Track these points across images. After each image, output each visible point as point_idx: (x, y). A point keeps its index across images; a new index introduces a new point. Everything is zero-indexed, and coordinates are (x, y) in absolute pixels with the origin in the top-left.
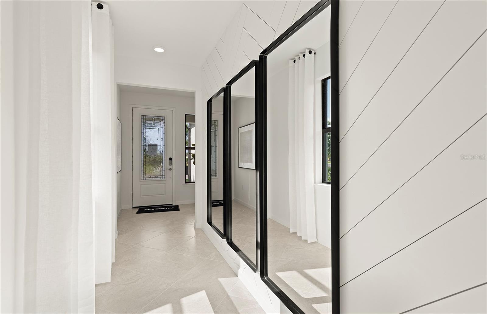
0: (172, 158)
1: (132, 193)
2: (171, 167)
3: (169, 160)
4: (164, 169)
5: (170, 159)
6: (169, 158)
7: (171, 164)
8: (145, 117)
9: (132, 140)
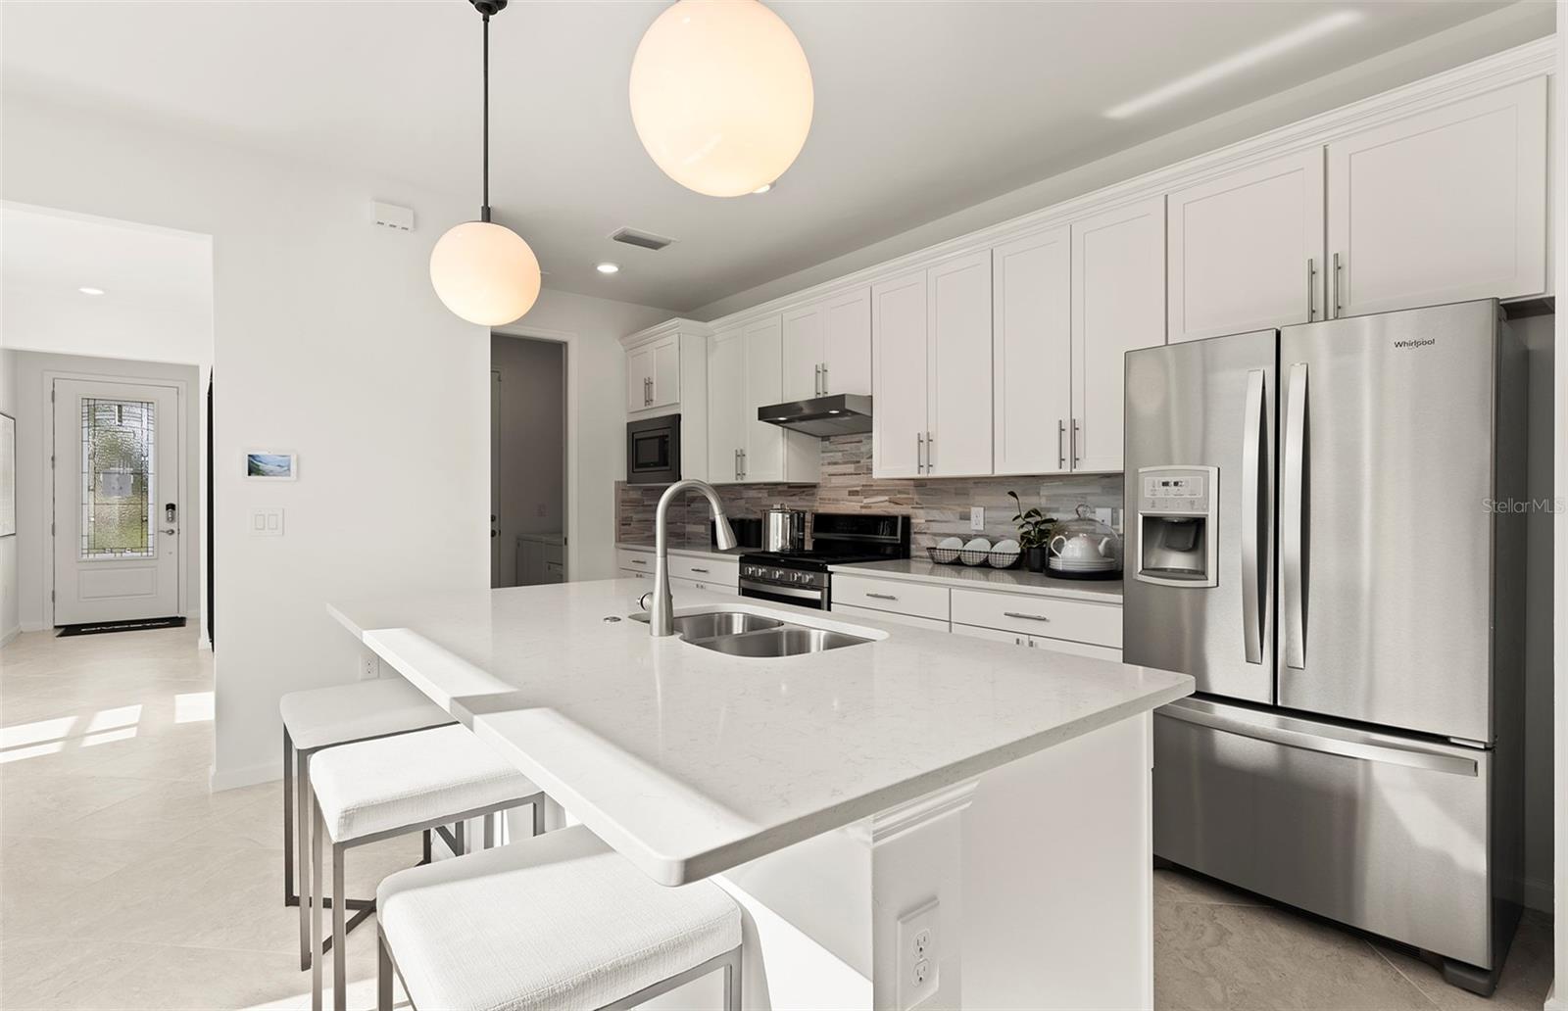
0: (175, 503)
1: (53, 592)
2: (173, 526)
3: (167, 509)
4: (150, 532)
5: (171, 507)
6: (167, 506)
7: (172, 519)
8: (91, 403)
9: (53, 459)
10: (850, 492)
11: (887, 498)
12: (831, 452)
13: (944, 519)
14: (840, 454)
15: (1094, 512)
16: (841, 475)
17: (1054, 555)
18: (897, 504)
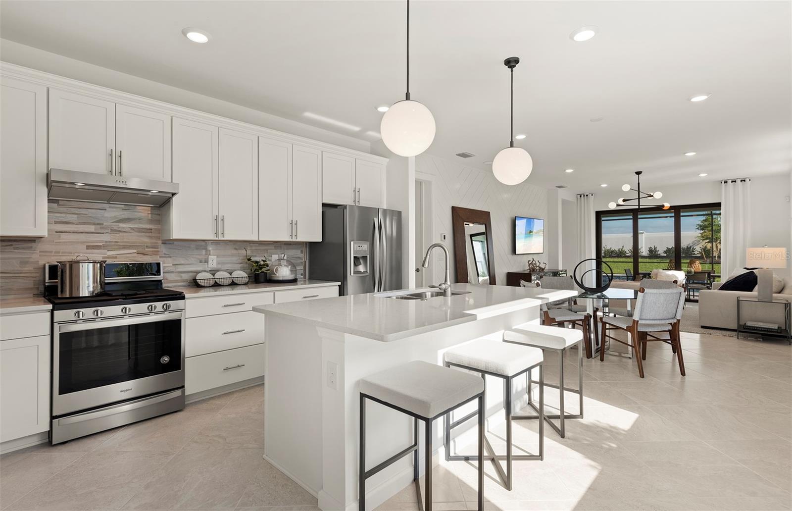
10: (87, 246)
11: (135, 251)
12: (61, 213)
13: (187, 262)
14: (76, 216)
15: (272, 257)
16: (73, 233)
17: (274, 274)
18: (144, 254)
